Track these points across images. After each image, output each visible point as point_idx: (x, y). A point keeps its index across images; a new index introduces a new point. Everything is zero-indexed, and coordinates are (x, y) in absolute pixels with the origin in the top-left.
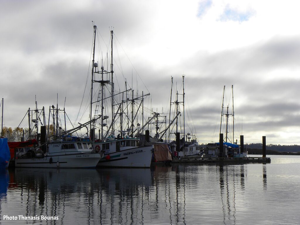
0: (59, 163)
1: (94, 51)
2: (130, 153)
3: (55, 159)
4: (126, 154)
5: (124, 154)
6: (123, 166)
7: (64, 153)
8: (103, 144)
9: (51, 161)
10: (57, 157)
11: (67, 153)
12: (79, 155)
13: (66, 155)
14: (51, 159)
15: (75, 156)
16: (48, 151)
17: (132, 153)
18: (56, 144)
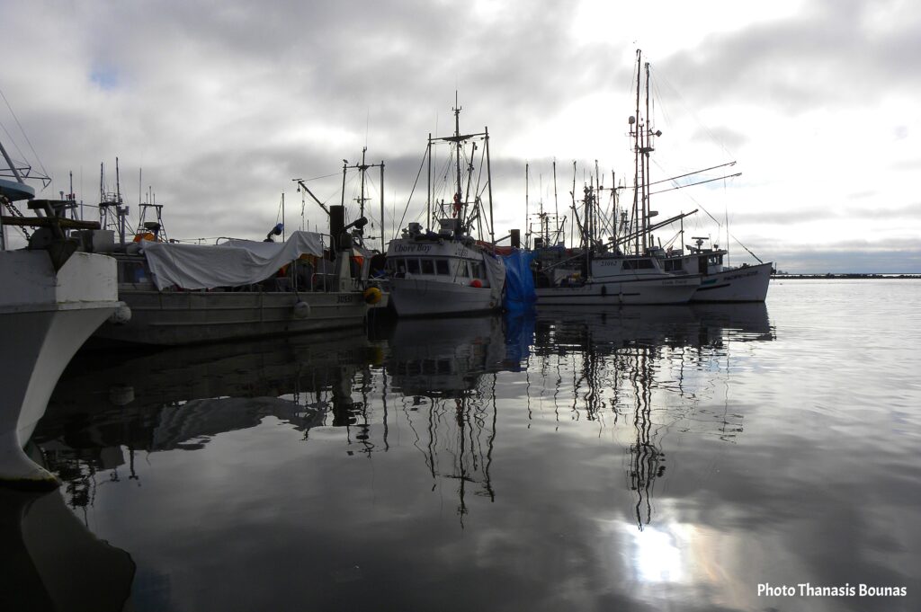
0: (624, 295)
1: (638, 94)
2: (735, 277)
3: (611, 289)
4: (729, 279)
5: (725, 279)
6: (717, 299)
7: (634, 278)
8: (665, 262)
9: (604, 293)
10: (618, 284)
11: (640, 277)
12: (669, 281)
13: (638, 280)
14: (604, 289)
15: (660, 283)
16: (591, 274)
17: (740, 276)
18: (607, 261)
